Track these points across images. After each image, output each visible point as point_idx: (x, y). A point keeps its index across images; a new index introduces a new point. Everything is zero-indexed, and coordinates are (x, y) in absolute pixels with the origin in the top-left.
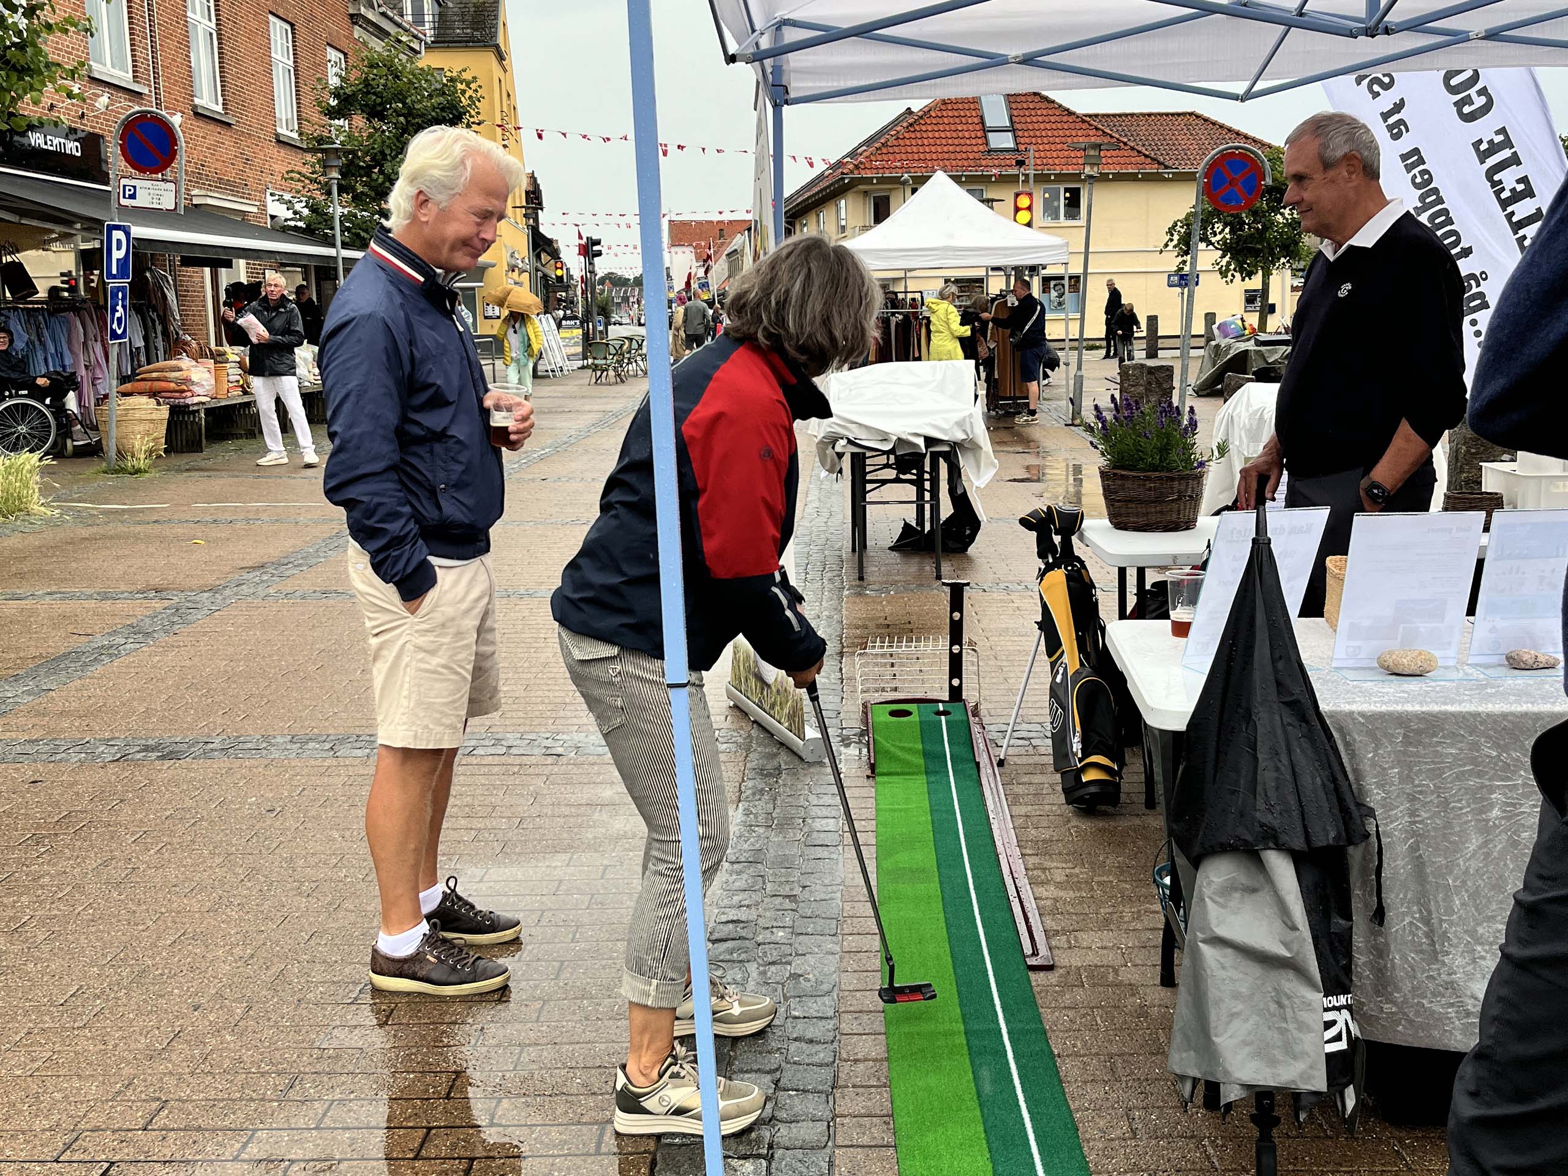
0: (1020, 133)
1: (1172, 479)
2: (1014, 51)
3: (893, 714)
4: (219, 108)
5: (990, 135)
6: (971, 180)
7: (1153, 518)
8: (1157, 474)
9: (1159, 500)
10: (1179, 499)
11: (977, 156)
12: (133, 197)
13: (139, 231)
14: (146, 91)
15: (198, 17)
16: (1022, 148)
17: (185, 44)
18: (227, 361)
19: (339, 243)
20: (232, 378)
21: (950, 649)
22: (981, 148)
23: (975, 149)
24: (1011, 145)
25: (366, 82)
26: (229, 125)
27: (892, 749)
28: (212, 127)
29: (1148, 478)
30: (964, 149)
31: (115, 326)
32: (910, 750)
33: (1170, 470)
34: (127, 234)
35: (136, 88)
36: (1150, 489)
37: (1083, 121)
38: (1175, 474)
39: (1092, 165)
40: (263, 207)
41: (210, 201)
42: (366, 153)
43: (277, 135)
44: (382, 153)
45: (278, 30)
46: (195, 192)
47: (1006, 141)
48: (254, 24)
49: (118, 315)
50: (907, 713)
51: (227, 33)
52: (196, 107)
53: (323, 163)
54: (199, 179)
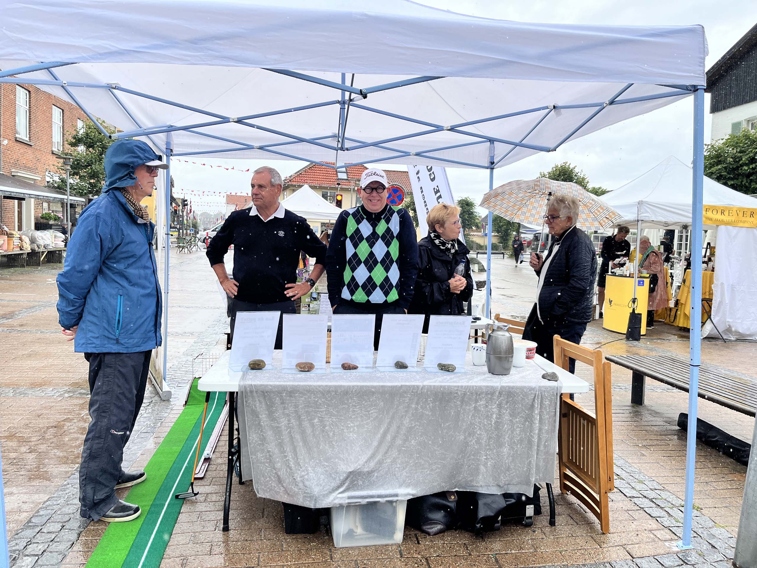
0: (349, 174)
2: (256, 145)
4: (28, 139)
5: (338, 174)
11: (333, 181)
15: (21, 104)
16: (349, 179)
17: (14, 114)
19: (68, 193)
20: (15, 244)
22: (335, 178)
23: (333, 178)
24: (346, 178)
25: (87, 134)
26: (31, 146)
27: (196, 396)
28: (23, 146)
32: (203, 396)
40: (44, 178)
41: (19, 174)
42: (85, 161)
43: (52, 151)
44: (91, 161)
45: (56, 113)
46: (13, 170)
47: (344, 176)
48: (46, 109)
51: (33, 111)
52: (16, 138)
53: (64, 163)
54: (16, 165)
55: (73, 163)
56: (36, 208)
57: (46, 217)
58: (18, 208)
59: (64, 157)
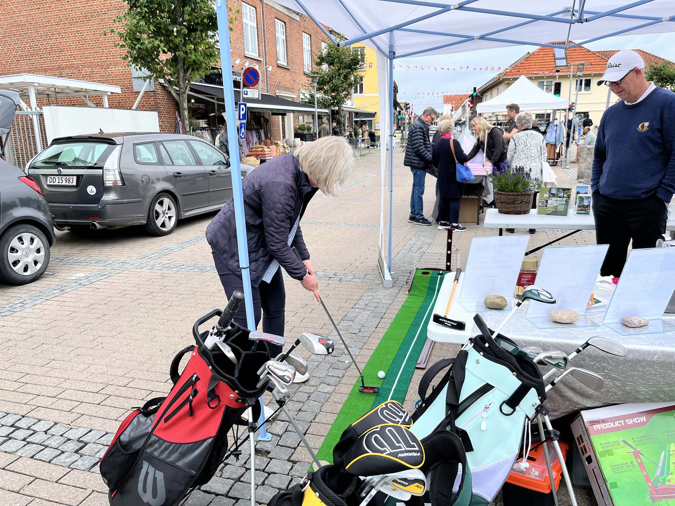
0: (569, 59)
1: (518, 195)
2: (477, 34)
3: (423, 273)
4: (286, 64)
5: (556, 61)
6: (537, 78)
7: (511, 210)
8: (512, 193)
9: (513, 203)
10: (521, 203)
11: (551, 69)
12: (247, 94)
13: (249, 105)
14: (262, 60)
15: (280, 35)
16: (568, 65)
17: (275, 44)
18: (279, 146)
19: (316, 106)
20: (281, 151)
21: (447, 252)
22: (553, 66)
23: (551, 66)
24: (565, 64)
25: (329, 53)
26: (289, 69)
27: (418, 285)
28: (283, 70)
29: (509, 195)
30: (546, 66)
31: (241, 135)
32: (424, 286)
33: (517, 192)
34: (245, 106)
35: (259, 59)
36: (510, 199)
37: (594, 54)
38: (519, 193)
39: (580, 71)
40: (299, 96)
41: (281, 94)
42: (328, 77)
43: (304, 72)
44: (332, 76)
45: (306, 37)
46: (277, 91)
47: (564, 63)
48: (298, 36)
49: (242, 131)
50: (428, 273)
51: (288, 39)
52: (277, 64)
53: (312, 81)
54: (278, 87)
55: (319, 80)
56: (294, 121)
57: (302, 128)
58: (282, 122)
59: (312, 76)
